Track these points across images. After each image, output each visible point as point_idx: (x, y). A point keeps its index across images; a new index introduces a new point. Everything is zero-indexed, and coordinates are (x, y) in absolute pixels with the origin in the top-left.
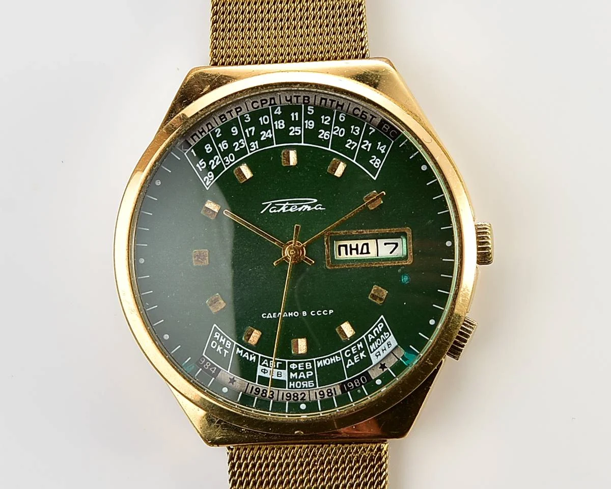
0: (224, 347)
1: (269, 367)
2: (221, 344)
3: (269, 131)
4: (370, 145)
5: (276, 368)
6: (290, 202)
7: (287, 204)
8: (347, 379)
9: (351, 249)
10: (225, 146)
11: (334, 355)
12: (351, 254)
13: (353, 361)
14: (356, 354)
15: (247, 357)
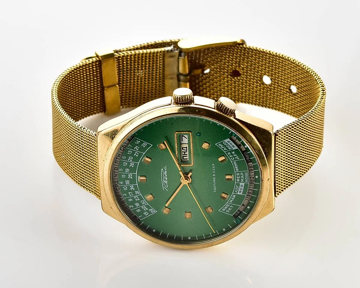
0: (228, 207)
1: (238, 190)
2: (227, 209)
3: (130, 186)
4: (137, 147)
5: (239, 187)
6: (163, 179)
7: (164, 180)
8: (244, 159)
9: (185, 154)
10: (137, 204)
11: (233, 164)
12: (187, 154)
13: (236, 156)
14: (233, 155)
15: (233, 198)
